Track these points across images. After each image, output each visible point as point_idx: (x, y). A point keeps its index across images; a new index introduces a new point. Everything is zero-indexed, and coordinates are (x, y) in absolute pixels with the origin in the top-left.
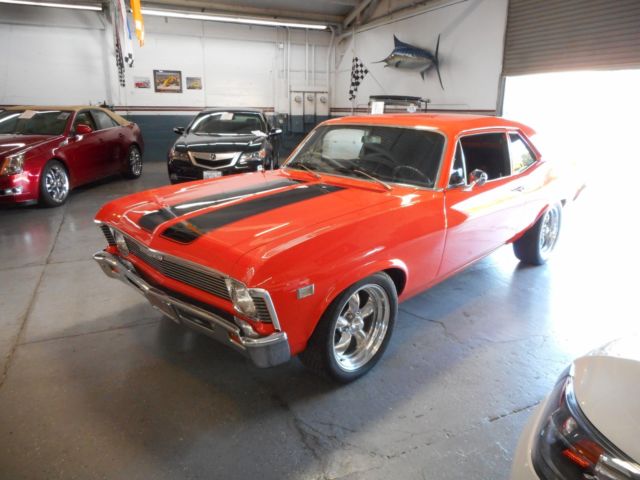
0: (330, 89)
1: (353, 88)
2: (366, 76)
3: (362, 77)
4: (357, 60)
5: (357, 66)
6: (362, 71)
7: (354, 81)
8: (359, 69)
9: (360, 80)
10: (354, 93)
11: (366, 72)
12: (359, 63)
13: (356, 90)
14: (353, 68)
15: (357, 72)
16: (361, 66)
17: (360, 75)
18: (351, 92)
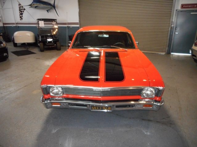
0: (2, 16)
1: (21, 16)
2: (25, 11)
3: (23, 11)
4: (20, 5)
5: (21, 7)
6: (23, 9)
7: (21, 13)
8: (22, 8)
9: (23, 12)
10: (22, 17)
11: (24, 9)
12: (21, 6)
13: (22, 16)
14: (19, 8)
15: (21, 9)
16: (22, 7)
17: (22, 10)
18: (21, 17)
